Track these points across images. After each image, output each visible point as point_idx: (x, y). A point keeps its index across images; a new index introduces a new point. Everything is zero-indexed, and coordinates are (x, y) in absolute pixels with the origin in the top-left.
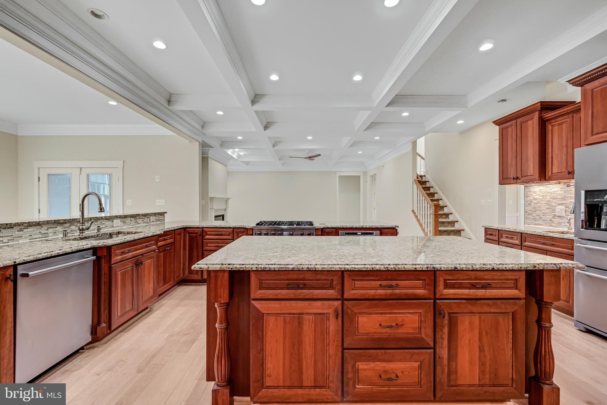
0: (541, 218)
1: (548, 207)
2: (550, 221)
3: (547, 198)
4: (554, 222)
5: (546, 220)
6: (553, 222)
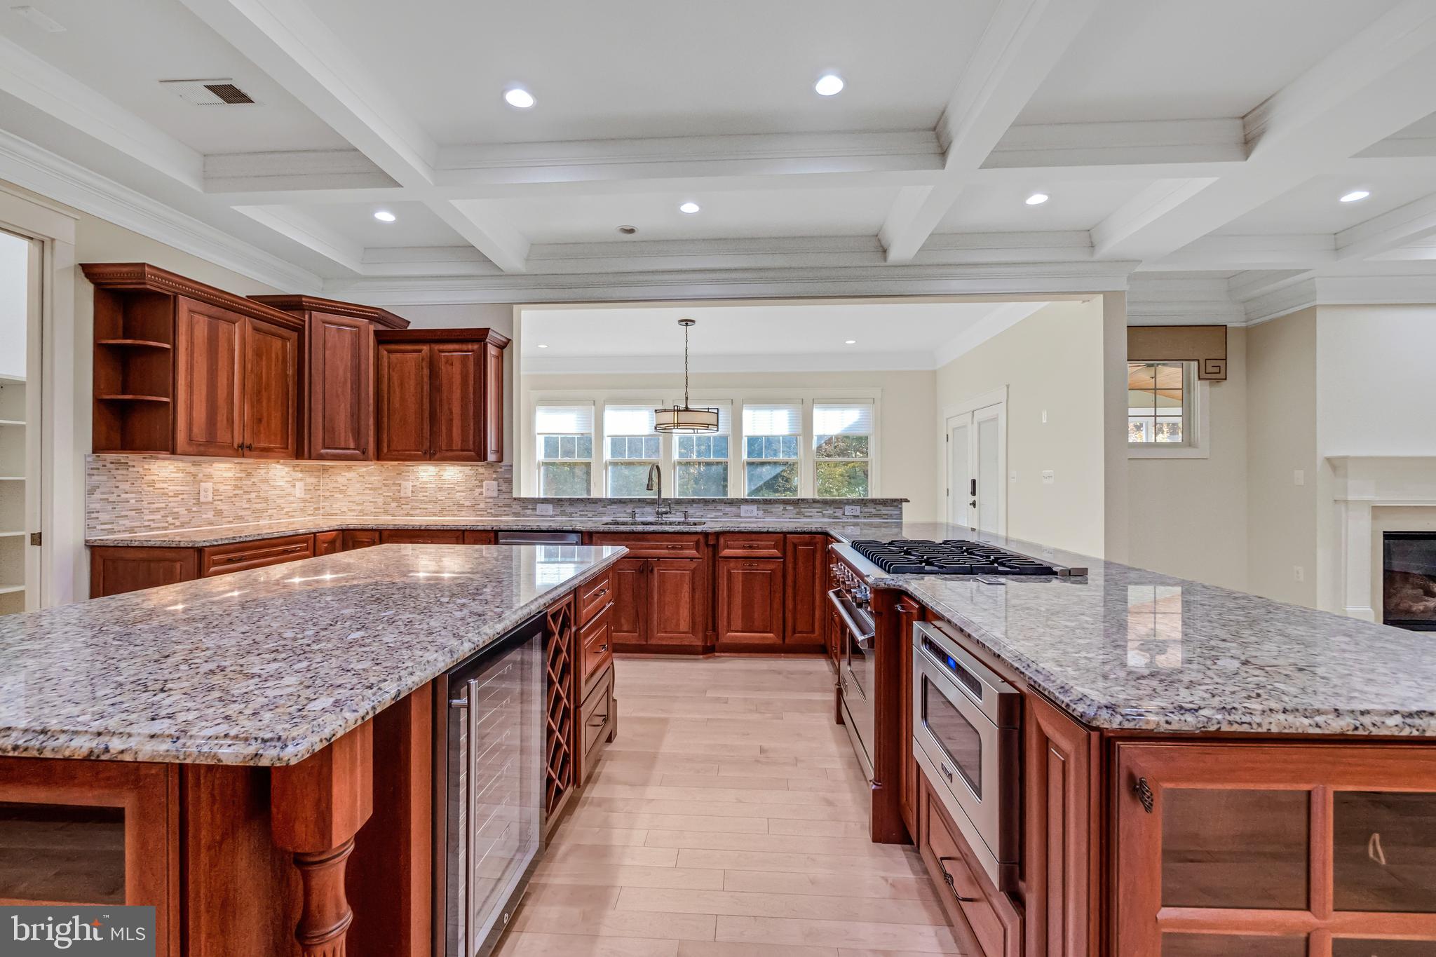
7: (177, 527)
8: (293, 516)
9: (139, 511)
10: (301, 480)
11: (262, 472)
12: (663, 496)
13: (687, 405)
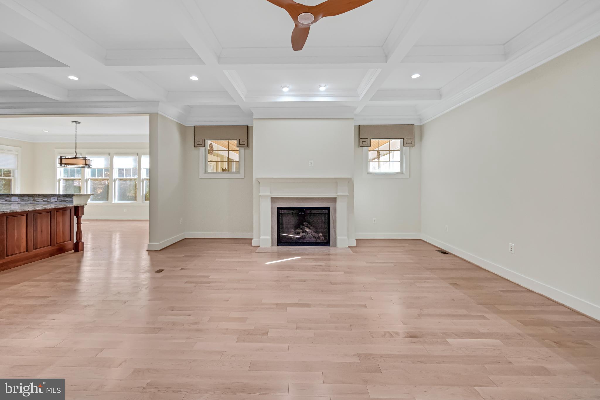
13: (76, 156)
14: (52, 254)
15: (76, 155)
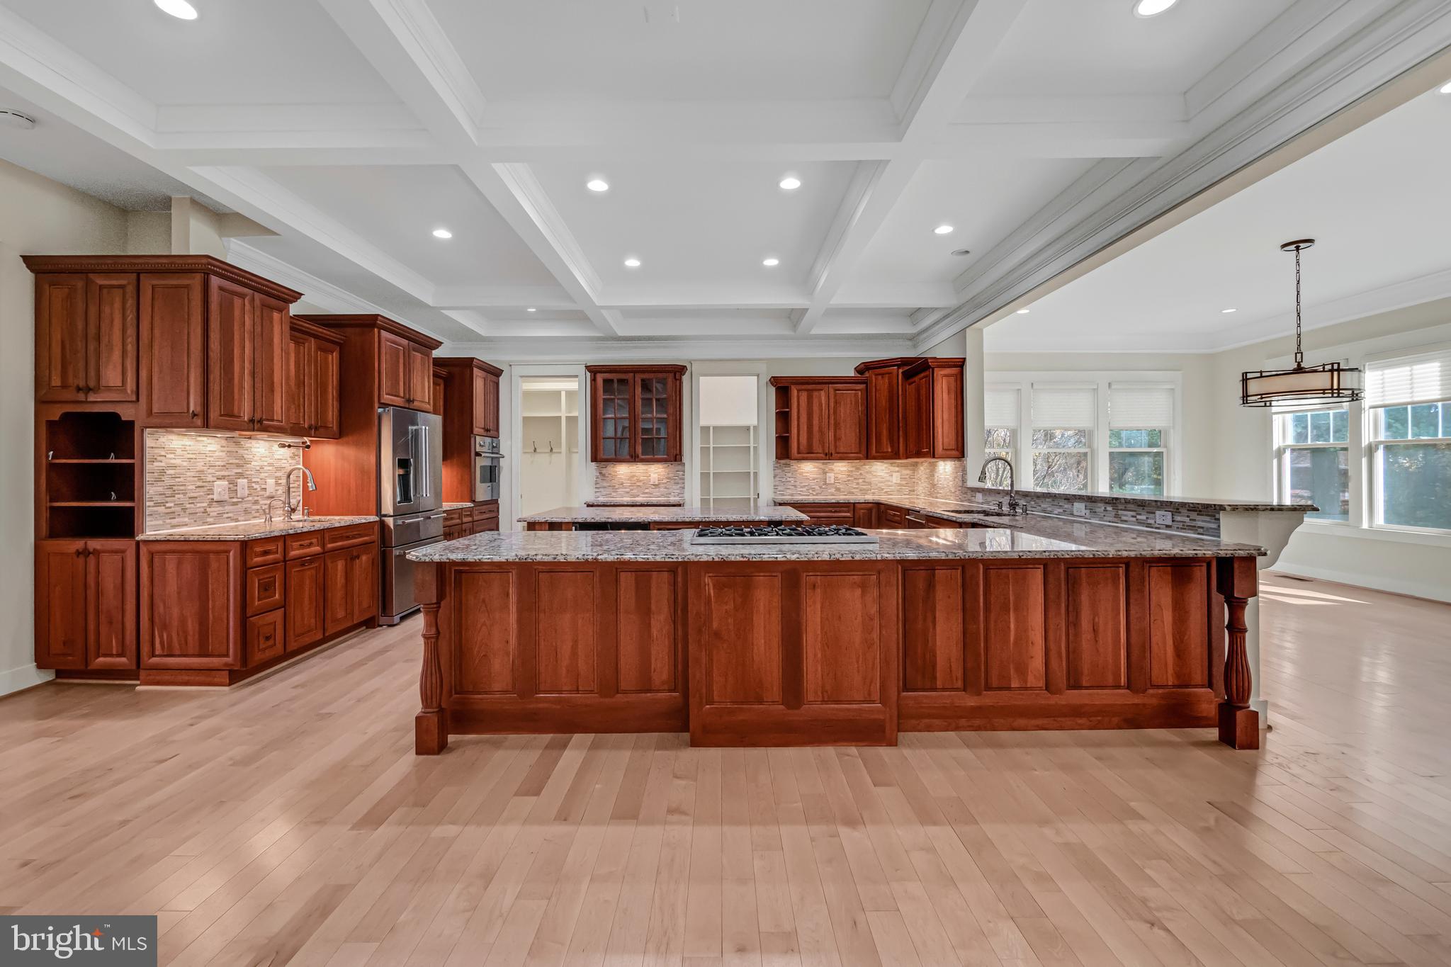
0: (184, 510)
1: (200, 484)
2: (203, 513)
3: (198, 464)
4: (212, 514)
5: (197, 513)
6: (209, 515)
7: (814, 495)
8: (891, 495)
9: (795, 486)
10: (898, 472)
11: (867, 467)
12: (1016, 488)
13: (1299, 363)
14: (1133, 720)
15: (1299, 356)
